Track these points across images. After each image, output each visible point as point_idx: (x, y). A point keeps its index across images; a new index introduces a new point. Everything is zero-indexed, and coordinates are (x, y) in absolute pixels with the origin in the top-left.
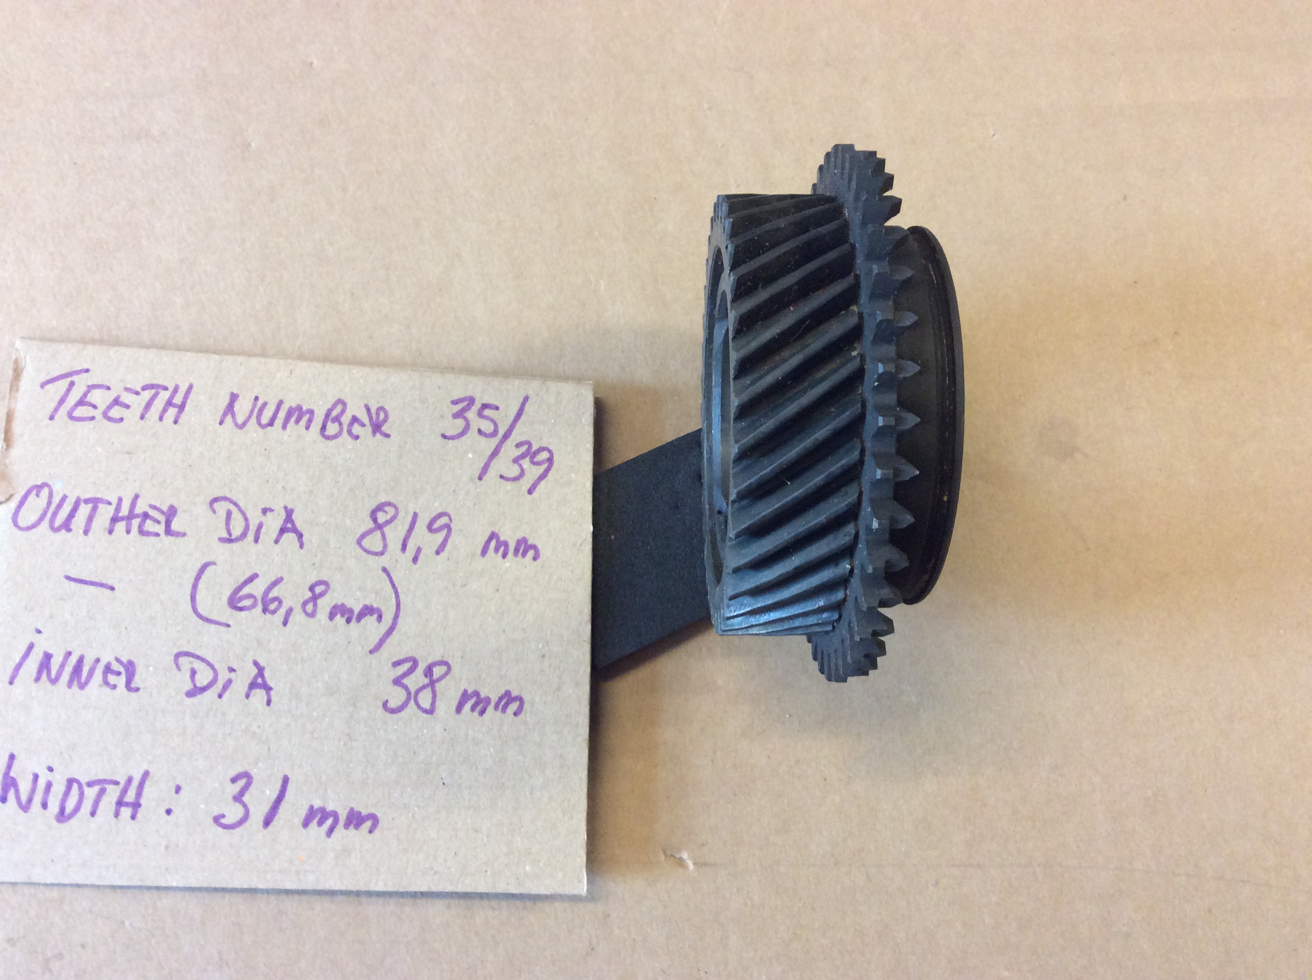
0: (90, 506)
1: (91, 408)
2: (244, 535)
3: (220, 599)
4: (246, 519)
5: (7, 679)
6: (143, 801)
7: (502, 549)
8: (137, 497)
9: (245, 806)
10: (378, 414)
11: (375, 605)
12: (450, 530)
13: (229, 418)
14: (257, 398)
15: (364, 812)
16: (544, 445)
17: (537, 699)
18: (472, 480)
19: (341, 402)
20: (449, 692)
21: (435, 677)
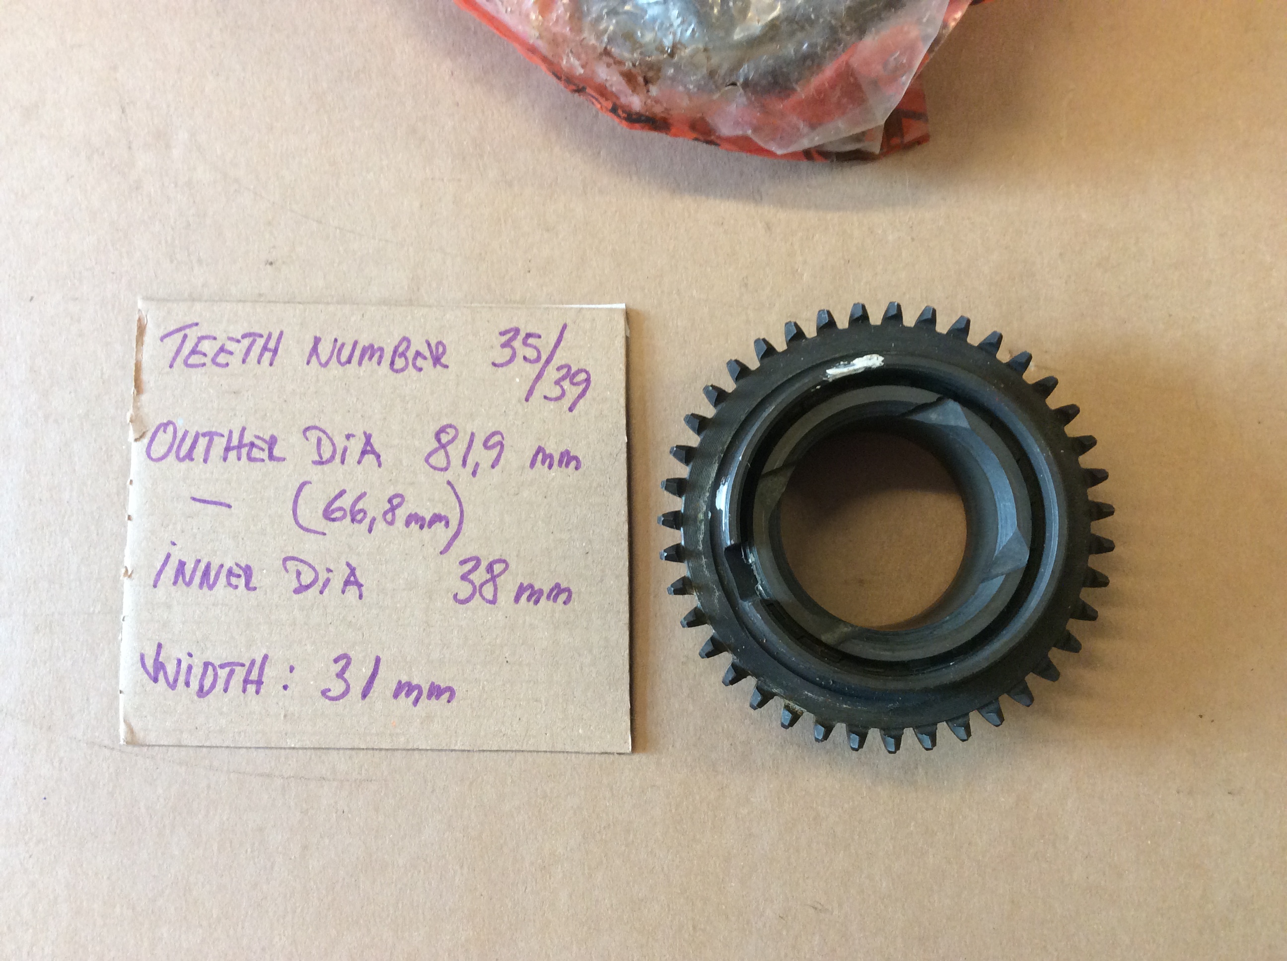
0: (207, 438)
1: (201, 356)
2: (333, 457)
3: (317, 512)
4: (333, 444)
5: (152, 583)
6: (264, 679)
7: (548, 461)
8: (244, 429)
9: (345, 681)
10: (437, 348)
11: (443, 514)
12: (502, 446)
13: (314, 358)
14: (336, 340)
15: (443, 686)
16: (582, 366)
17: (583, 590)
18: (519, 401)
19: (405, 339)
20: (508, 585)
21: (496, 573)
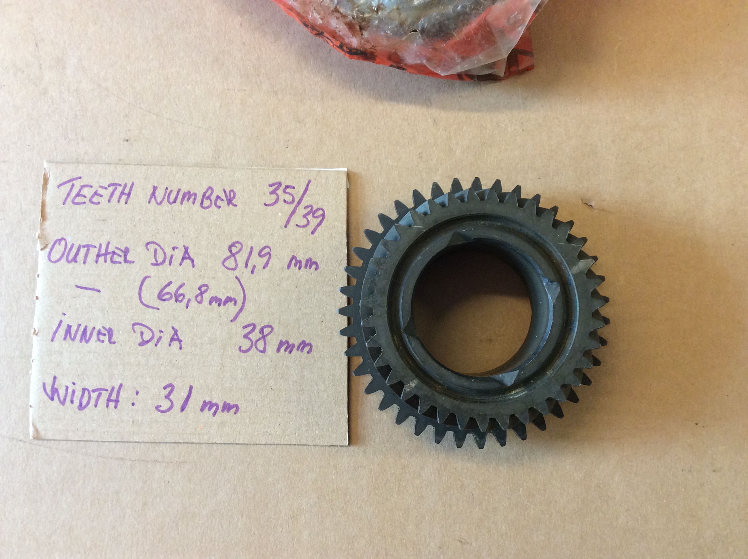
0: (86, 249)
1: (83, 197)
2: (164, 261)
3: (154, 295)
4: (164, 253)
5: (50, 338)
6: (120, 399)
7: (298, 265)
8: (109, 243)
9: (171, 401)
10: (230, 194)
11: (233, 297)
12: (270, 255)
13: (153, 200)
14: (167, 188)
15: (232, 403)
16: (320, 206)
17: (319, 344)
18: (281, 228)
19: (210, 188)
20: (273, 341)
21: (265, 333)
